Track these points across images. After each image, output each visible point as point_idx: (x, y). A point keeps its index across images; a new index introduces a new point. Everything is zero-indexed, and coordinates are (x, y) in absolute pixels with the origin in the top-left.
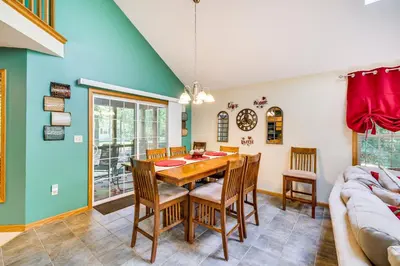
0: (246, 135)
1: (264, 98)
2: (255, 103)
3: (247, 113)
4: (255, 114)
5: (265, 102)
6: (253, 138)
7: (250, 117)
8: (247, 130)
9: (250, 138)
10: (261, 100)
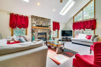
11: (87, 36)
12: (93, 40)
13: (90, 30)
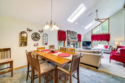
0: (36, 42)
1: (42, 30)
2: (39, 31)
3: (36, 34)
4: (39, 35)
5: (43, 32)
6: (39, 44)
7: (37, 36)
8: (36, 41)
9: (37, 44)
10: (41, 31)
11: (105, 46)
12: (109, 49)
13: (106, 41)
